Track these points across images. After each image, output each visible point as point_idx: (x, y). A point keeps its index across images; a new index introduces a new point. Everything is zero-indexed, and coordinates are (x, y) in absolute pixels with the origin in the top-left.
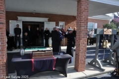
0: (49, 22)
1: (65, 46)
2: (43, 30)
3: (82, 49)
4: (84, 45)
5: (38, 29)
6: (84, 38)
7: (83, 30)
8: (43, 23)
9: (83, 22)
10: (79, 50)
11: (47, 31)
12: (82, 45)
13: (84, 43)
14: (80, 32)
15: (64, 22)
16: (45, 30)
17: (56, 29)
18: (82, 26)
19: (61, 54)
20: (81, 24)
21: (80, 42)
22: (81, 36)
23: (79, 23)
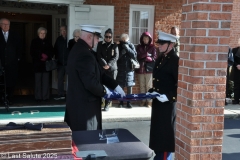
3: (203, 120)
4: (209, 105)
5: (42, 33)
6: (211, 73)
7: (206, 41)
10: (190, 126)
12: (201, 106)
13: (209, 97)
14: (193, 49)
15: (151, 8)
16: (71, 37)
19: (111, 140)
20: (197, 14)
21: (194, 93)
22: (197, 66)
23: (192, 12)
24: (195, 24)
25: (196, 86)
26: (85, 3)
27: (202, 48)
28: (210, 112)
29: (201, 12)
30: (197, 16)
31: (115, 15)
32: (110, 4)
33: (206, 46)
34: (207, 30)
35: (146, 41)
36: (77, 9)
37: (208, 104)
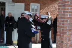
0: (13, 4)
1: (39, 43)
2: (3, 16)
6: (70, 30)
7: (68, 18)
8: (4, 4)
9: (69, 6)
11: (11, 19)
12: (67, 43)
14: (63, 21)
15: (38, 5)
17: (25, 16)
18: (67, 12)
20: (65, 8)
21: (64, 38)
22: (65, 28)
23: (63, 7)
24: (64, 12)
25: (65, 35)
26: (12, 2)
27: (67, 21)
28: (70, 46)
29: (66, 7)
30: (65, 9)
31: (25, 7)
32: (23, 3)
33: (68, 20)
34: (69, 14)
35: (36, 18)
36: (9, 4)
37: (69, 42)
